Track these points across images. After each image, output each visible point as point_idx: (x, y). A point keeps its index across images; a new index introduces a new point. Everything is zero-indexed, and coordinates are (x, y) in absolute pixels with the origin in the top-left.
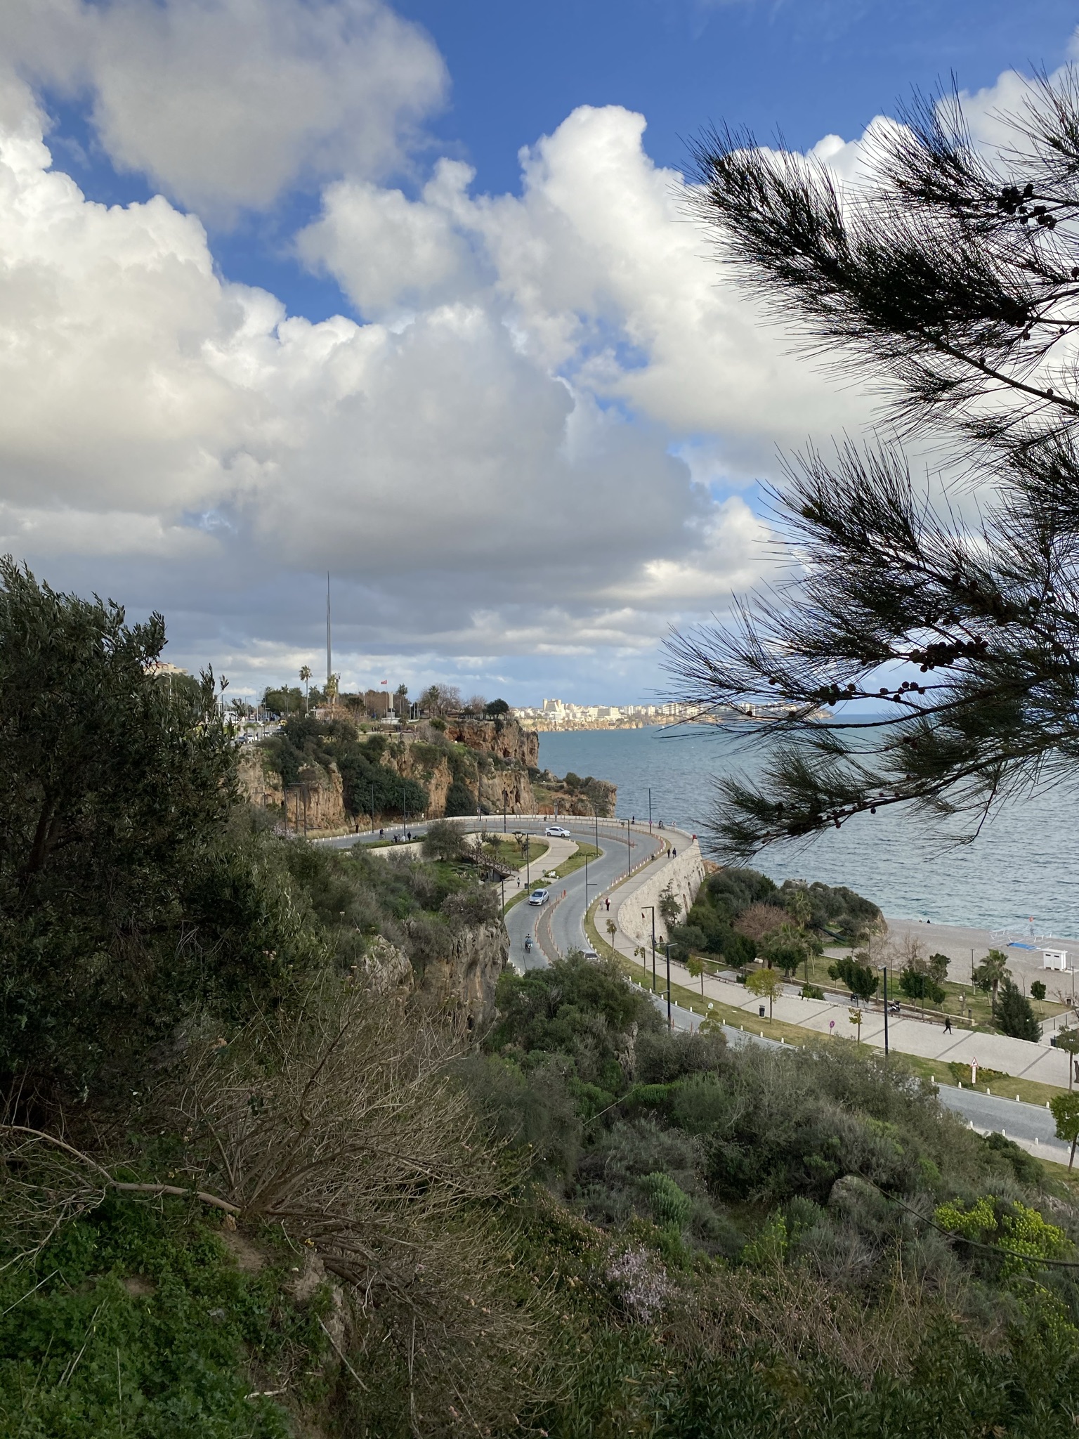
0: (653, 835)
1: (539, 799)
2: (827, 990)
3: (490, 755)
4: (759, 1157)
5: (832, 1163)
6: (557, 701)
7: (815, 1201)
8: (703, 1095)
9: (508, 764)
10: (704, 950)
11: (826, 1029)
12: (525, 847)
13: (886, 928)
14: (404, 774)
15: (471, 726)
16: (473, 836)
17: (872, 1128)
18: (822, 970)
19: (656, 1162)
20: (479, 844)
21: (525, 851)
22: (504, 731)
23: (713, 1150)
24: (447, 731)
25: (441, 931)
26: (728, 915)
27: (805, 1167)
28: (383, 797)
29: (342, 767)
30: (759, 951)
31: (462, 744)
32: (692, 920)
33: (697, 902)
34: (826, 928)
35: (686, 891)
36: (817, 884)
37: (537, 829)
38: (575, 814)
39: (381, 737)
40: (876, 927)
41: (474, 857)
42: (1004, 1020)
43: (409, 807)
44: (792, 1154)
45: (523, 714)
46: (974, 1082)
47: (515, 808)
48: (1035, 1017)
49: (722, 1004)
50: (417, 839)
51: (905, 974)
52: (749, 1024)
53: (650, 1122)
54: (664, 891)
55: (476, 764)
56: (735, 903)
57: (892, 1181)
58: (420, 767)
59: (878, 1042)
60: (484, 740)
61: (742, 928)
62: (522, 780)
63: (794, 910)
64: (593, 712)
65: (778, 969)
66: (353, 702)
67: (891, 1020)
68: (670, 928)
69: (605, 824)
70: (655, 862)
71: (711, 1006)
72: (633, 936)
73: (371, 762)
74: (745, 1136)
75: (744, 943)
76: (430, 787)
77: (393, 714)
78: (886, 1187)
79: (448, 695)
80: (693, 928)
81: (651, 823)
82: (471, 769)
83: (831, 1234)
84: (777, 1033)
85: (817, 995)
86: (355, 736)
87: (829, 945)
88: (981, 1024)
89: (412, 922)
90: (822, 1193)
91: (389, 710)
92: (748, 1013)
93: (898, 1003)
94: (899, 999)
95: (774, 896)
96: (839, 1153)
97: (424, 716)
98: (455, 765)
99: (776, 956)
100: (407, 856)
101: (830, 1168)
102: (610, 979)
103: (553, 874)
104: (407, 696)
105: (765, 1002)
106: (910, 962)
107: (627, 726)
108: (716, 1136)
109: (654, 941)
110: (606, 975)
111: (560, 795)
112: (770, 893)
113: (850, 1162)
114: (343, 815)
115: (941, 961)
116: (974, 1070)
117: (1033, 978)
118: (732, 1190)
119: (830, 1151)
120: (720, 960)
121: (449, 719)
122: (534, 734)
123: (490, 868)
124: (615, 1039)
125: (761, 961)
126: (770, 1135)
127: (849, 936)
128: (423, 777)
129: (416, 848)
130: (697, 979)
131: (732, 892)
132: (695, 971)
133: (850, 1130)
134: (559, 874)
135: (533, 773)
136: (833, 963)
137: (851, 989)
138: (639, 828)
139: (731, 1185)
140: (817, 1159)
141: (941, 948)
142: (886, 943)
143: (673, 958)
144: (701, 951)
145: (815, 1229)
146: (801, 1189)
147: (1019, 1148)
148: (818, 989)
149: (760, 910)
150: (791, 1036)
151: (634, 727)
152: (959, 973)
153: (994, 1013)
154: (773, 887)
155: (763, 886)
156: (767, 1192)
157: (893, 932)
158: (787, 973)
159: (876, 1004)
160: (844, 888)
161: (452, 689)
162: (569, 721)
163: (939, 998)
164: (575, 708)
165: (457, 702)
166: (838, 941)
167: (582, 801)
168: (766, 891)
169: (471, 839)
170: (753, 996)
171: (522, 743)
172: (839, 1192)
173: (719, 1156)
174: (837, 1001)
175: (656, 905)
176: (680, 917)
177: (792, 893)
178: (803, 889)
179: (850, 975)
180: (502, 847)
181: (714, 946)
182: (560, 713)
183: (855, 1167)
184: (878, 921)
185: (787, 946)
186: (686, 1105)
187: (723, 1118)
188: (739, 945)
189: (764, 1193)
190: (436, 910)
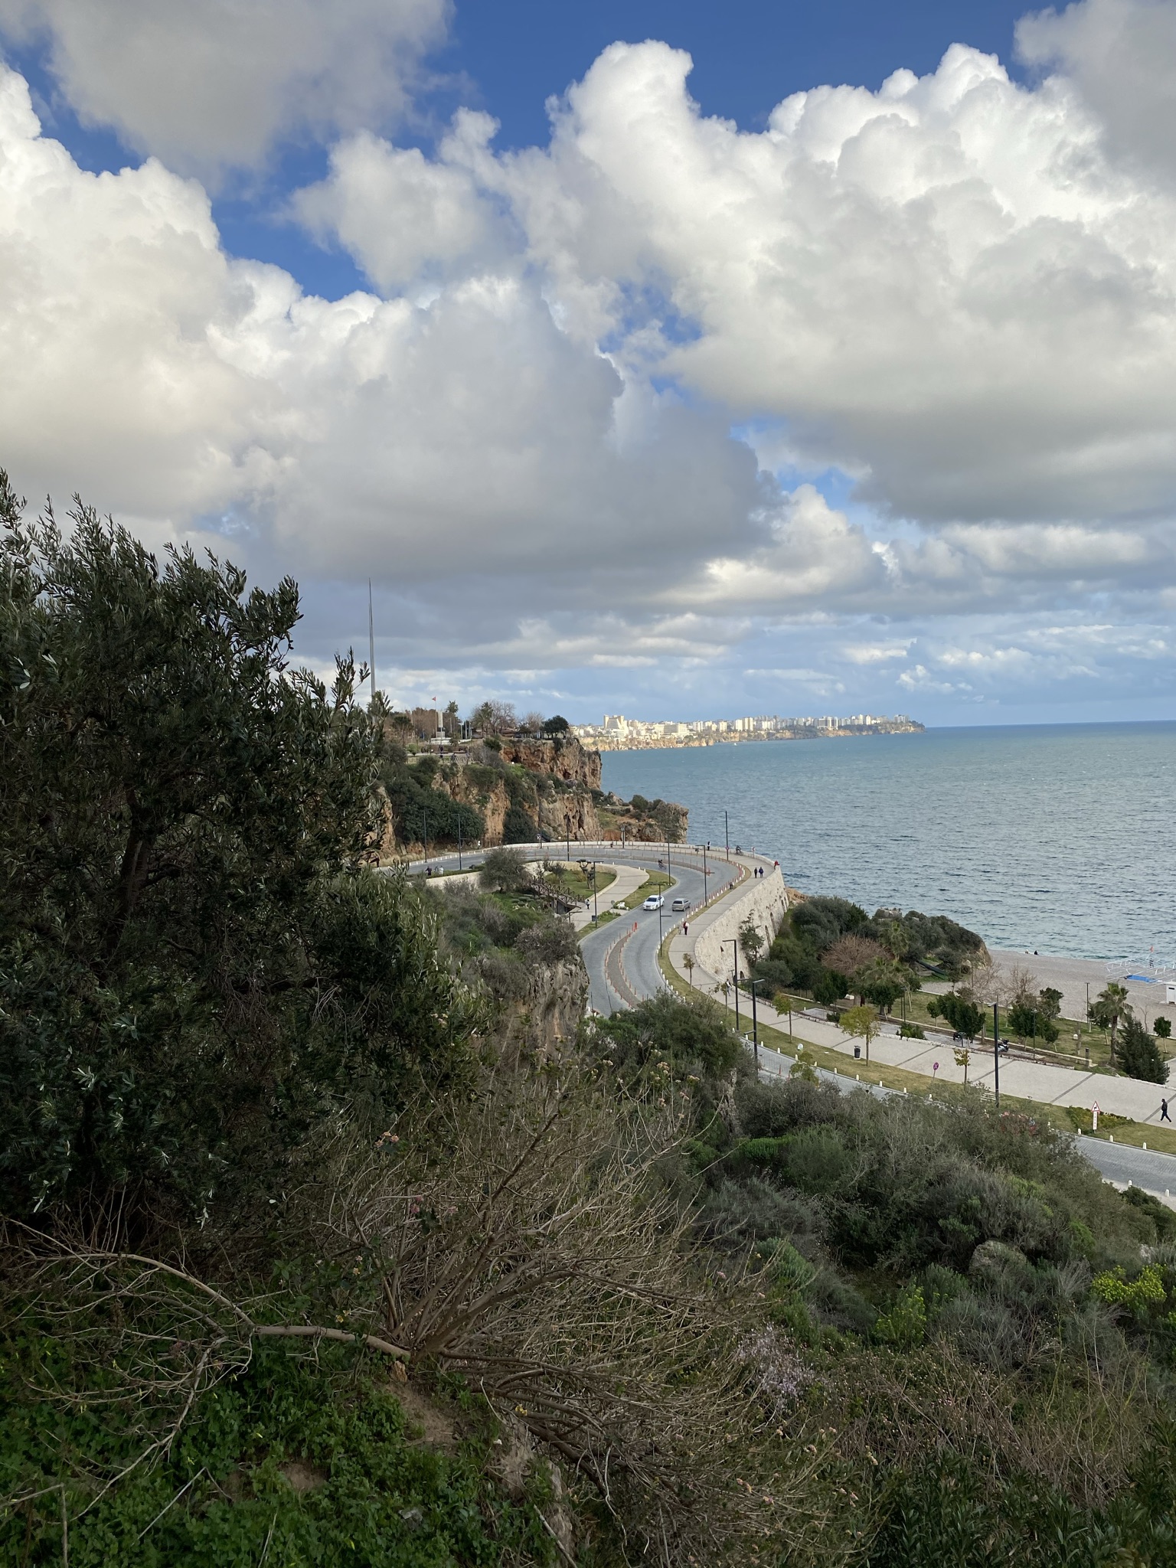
0: (730, 862)
1: (604, 824)
2: (927, 1029)
3: (549, 778)
4: (886, 1218)
5: (972, 1226)
6: (619, 717)
7: (955, 1269)
8: (821, 1150)
9: (569, 787)
10: (789, 986)
11: (929, 1072)
12: (591, 876)
13: (989, 960)
14: (458, 798)
15: (528, 746)
16: (535, 865)
17: (1016, 1188)
18: (920, 1007)
19: (772, 1225)
20: (540, 873)
21: (592, 880)
22: (564, 750)
23: (834, 1211)
24: (502, 752)
25: (517, 969)
26: (815, 948)
27: (941, 1232)
28: (435, 823)
29: (391, 791)
30: (851, 986)
31: (519, 765)
32: (775, 953)
33: (781, 934)
34: (923, 960)
35: (768, 923)
36: (913, 914)
37: (603, 856)
38: (642, 840)
39: (431, 759)
40: (979, 959)
41: (536, 888)
42: (1127, 1060)
43: (464, 834)
44: (926, 1216)
45: (582, 732)
46: (1095, 1128)
47: (578, 835)
48: (1161, 1057)
49: (812, 1044)
50: (473, 869)
51: (1014, 1011)
52: (843, 1067)
53: (763, 1181)
54: (744, 922)
55: (535, 787)
56: (822, 934)
57: (1040, 1246)
58: (475, 791)
59: (989, 1083)
60: (542, 761)
61: (830, 962)
62: (585, 804)
63: (888, 941)
64: (659, 728)
65: (872, 1005)
66: (401, 721)
67: (1001, 1061)
68: (751, 963)
69: (677, 850)
70: (733, 891)
71: (800, 1046)
72: (712, 972)
73: (422, 786)
74: (869, 1195)
75: (834, 978)
76: (486, 812)
77: (443, 733)
78: (1033, 1256)
79: (502, 713)
80: (777, 962)
81: (728, 848)
82: (529, 793)
83: (975, 1308)
84: (874, 1076)
85: (917, 1034)
86: (404, 758)
87: (927, 979)
88: (1102, 1064)
89: (484, 958)
90: (962, 1261)
91: (439, 730)
92: (842, 1054)
93: (1006, 1042)
94: (1006, 1038)
95: (866, 926)
96: (979, 1216)
97: (476, 736)
98: (513, 788)
99: (870, 993)
100: (463, 887)
101: (969, 1232)
102: (705, 1021)
103: (622, 905)
104: (457, 714)
105: (860, 1042)
106: (1018, 997)
107: (696, 744)
108: (837, 1196)
109: (735, 978)
110: (700, 1016)
111: (626, 820)
112: (861, 924)
113: (993, 1226)
114: (394, 843)
115: (1052, 996)
116: (1095, 1114)
117: (1155, 1014)
118: (855, 1255)
119: (969, 1214)
120: (810, 996)
121: (504, 739)
122: (597, 753)
123: (552, 899)
124: (714, 1087)
125: (852, 997)
126: (899, 1195)
127: (949, 970)
128: (478, 801)
129: (473, 878)
130: (784, 1017)
131: (818, 923)
132: (783, 1009)
133: (991, 1189)
134: (629, 905)
135: (596, 795)
136: (933, 1000)
137: (954, 1027)
138: (714, 854)
139: (854, 1249)
140: (954, 1222)
141: (1051, 982)
142: (992, 977)
143: (759, 995)
144: (786, 987)
145: (957, 1302)
146: (935, 1255)
147: (1159, 1203)
148: (918, 1027)
149: (851, 942)
150: (891, 1078)
151: (704, 745)
152: (1073, 1008)
153: (1114, 1051)
154: (864, 917)
155: (852, 916)
156: (896, 1259)
157: (1000, 965)
158: (882, 1010)
159: (981, 1044)
160: (943, 917)
161: (508, 705)
162: (632, 740)
163: (1052, 1036)
164: (639, 725)
165: (512, 720)
166: (937, 975)
167: (651, 826)
168: (857, 922)
169: (532, 869)
170: (847, 1036)
171: (584, 763)
172: (981, 1259)
173: (841, 1219)
174: (939, 1040)
175: (736, 937)
176: (763, 951)
177: (885, 924)
178: (897, 919)
179: (953, 1012)
180: (565, 877)
181: (800, 982)
182: (623, 729)
183: (999, 1232)
184: (980, 953)
185: (882, 982)
186: (800, 1161)
187: (843, 1177)
188: (829, 981)
189: (893, 1260)
190: (509, 946)
